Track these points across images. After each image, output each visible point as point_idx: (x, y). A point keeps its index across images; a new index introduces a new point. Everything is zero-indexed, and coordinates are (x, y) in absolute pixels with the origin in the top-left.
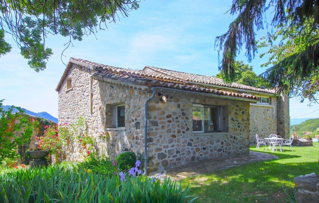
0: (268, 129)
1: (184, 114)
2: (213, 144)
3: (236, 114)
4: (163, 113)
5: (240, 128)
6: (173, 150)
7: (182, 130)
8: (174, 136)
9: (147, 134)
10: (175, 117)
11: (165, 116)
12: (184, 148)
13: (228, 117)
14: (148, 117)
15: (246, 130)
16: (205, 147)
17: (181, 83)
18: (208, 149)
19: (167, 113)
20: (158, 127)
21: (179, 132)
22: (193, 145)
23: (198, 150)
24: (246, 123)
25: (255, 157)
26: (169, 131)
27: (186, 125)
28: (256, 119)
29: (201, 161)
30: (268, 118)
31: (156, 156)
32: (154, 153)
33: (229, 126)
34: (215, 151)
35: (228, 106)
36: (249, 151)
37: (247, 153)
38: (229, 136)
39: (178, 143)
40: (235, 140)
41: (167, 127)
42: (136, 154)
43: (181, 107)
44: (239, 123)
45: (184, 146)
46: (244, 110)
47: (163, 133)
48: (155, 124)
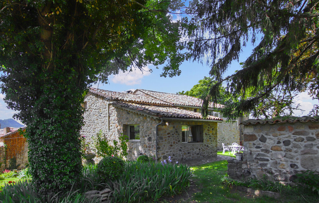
0: (233, 138)
1: (177, 132)
2: (194, 150)
3: (208, 130)
4: (166, 131)
5: (211, 140)
6: (171, 154)
7: (176, 142)
8: (171, 146)
9: (157, 144)
10: (172, 134)
11: (166, 133)
12: (177, 153)
13: (203, 133)
14: (157, 134)
15: (214, 141)
16: (189, 152)
17: (168, 106)
18: (191, 153)
19: (168, 132)
20: (163, 140)
21: (174, 143)
22: (182, 151)
23: (185, 154)
24: (215, 136)
25: (221, 158)
26: (169, 142)
27: (178, 138)
28: (223, 131)
29: (187, 160)
30: (233, 130)
31: (162, 157)
32: (161, 155)
33: (204, 138)
34: (195, 155)
35: (203, 125)
36: (216, 155)
37: (216, 156)
38: (204, 145)
39: (174, 150)
40: (207, 148)
41: (168, 140)
42: (149, 156)
43: (175, 128)
44: (210, 136)
45: (177, 151)
46: (214, 128)
47: (165, 143)
48: (161, 138)
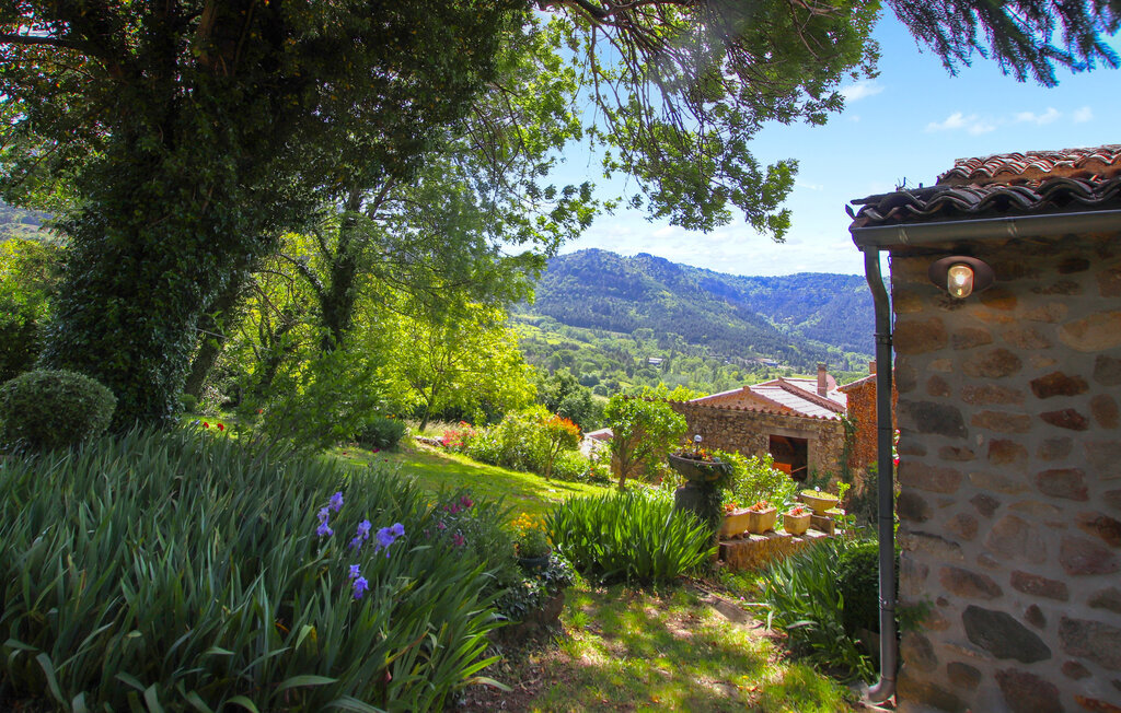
4: (1006, 362)
11: (1020, 380)
20: (960, 443)
26: (1061, 482)
31: (953, 616)
32: (933, 588)
41: (1045, 457)
